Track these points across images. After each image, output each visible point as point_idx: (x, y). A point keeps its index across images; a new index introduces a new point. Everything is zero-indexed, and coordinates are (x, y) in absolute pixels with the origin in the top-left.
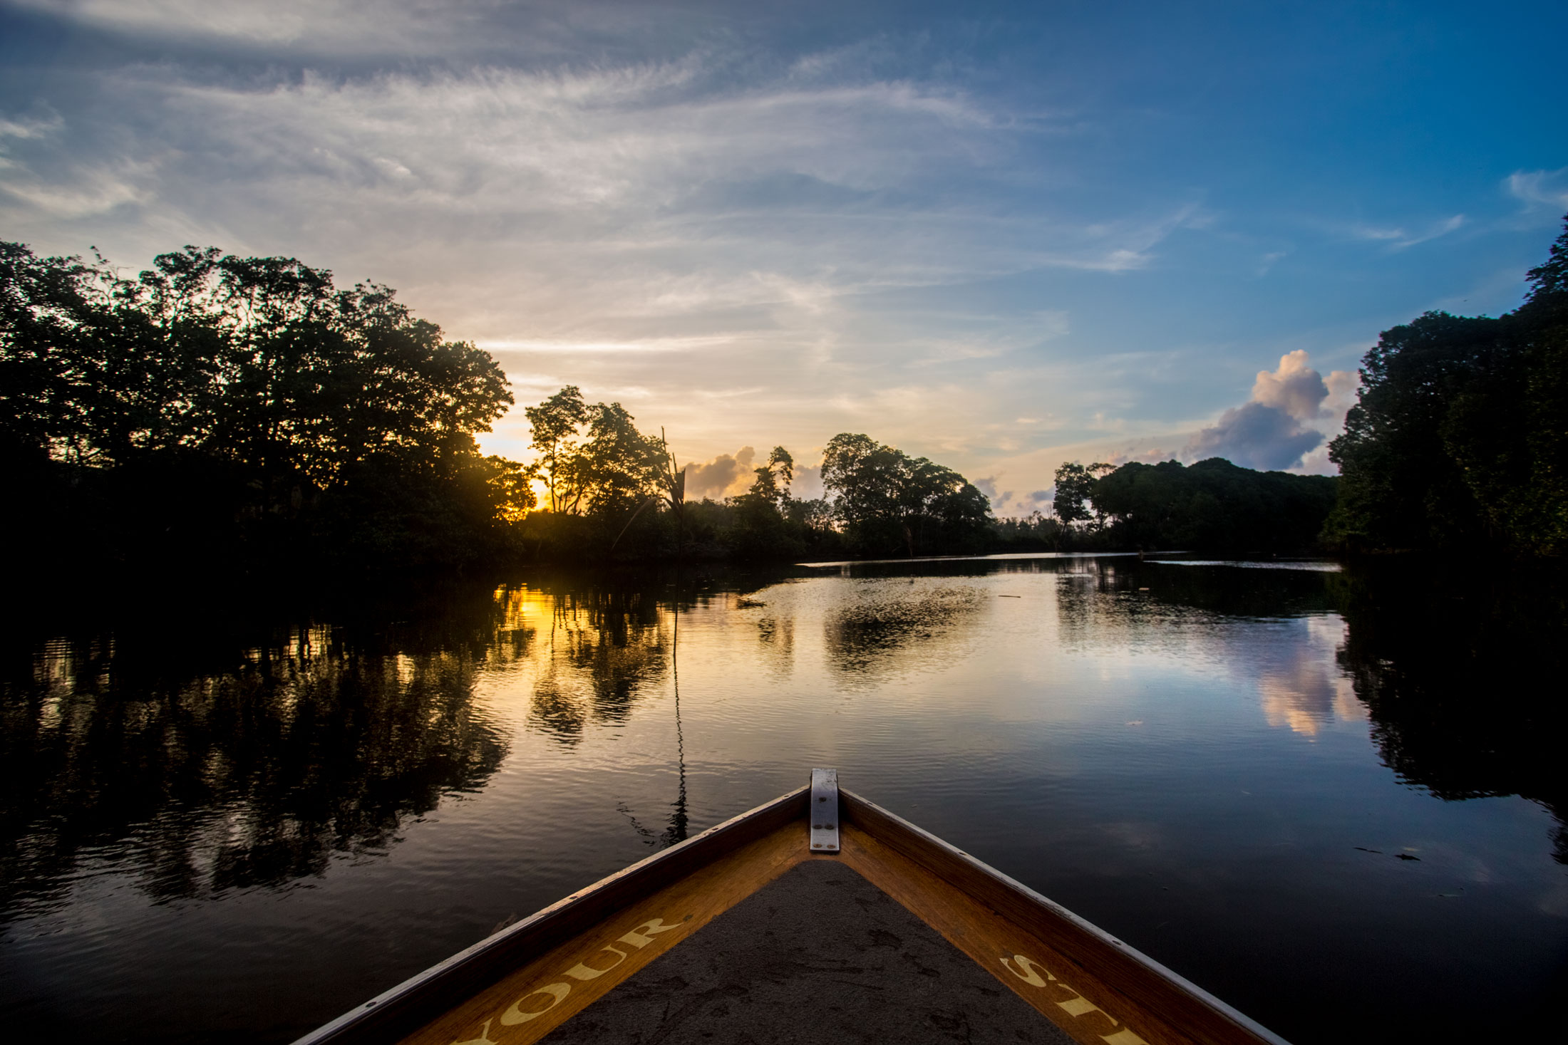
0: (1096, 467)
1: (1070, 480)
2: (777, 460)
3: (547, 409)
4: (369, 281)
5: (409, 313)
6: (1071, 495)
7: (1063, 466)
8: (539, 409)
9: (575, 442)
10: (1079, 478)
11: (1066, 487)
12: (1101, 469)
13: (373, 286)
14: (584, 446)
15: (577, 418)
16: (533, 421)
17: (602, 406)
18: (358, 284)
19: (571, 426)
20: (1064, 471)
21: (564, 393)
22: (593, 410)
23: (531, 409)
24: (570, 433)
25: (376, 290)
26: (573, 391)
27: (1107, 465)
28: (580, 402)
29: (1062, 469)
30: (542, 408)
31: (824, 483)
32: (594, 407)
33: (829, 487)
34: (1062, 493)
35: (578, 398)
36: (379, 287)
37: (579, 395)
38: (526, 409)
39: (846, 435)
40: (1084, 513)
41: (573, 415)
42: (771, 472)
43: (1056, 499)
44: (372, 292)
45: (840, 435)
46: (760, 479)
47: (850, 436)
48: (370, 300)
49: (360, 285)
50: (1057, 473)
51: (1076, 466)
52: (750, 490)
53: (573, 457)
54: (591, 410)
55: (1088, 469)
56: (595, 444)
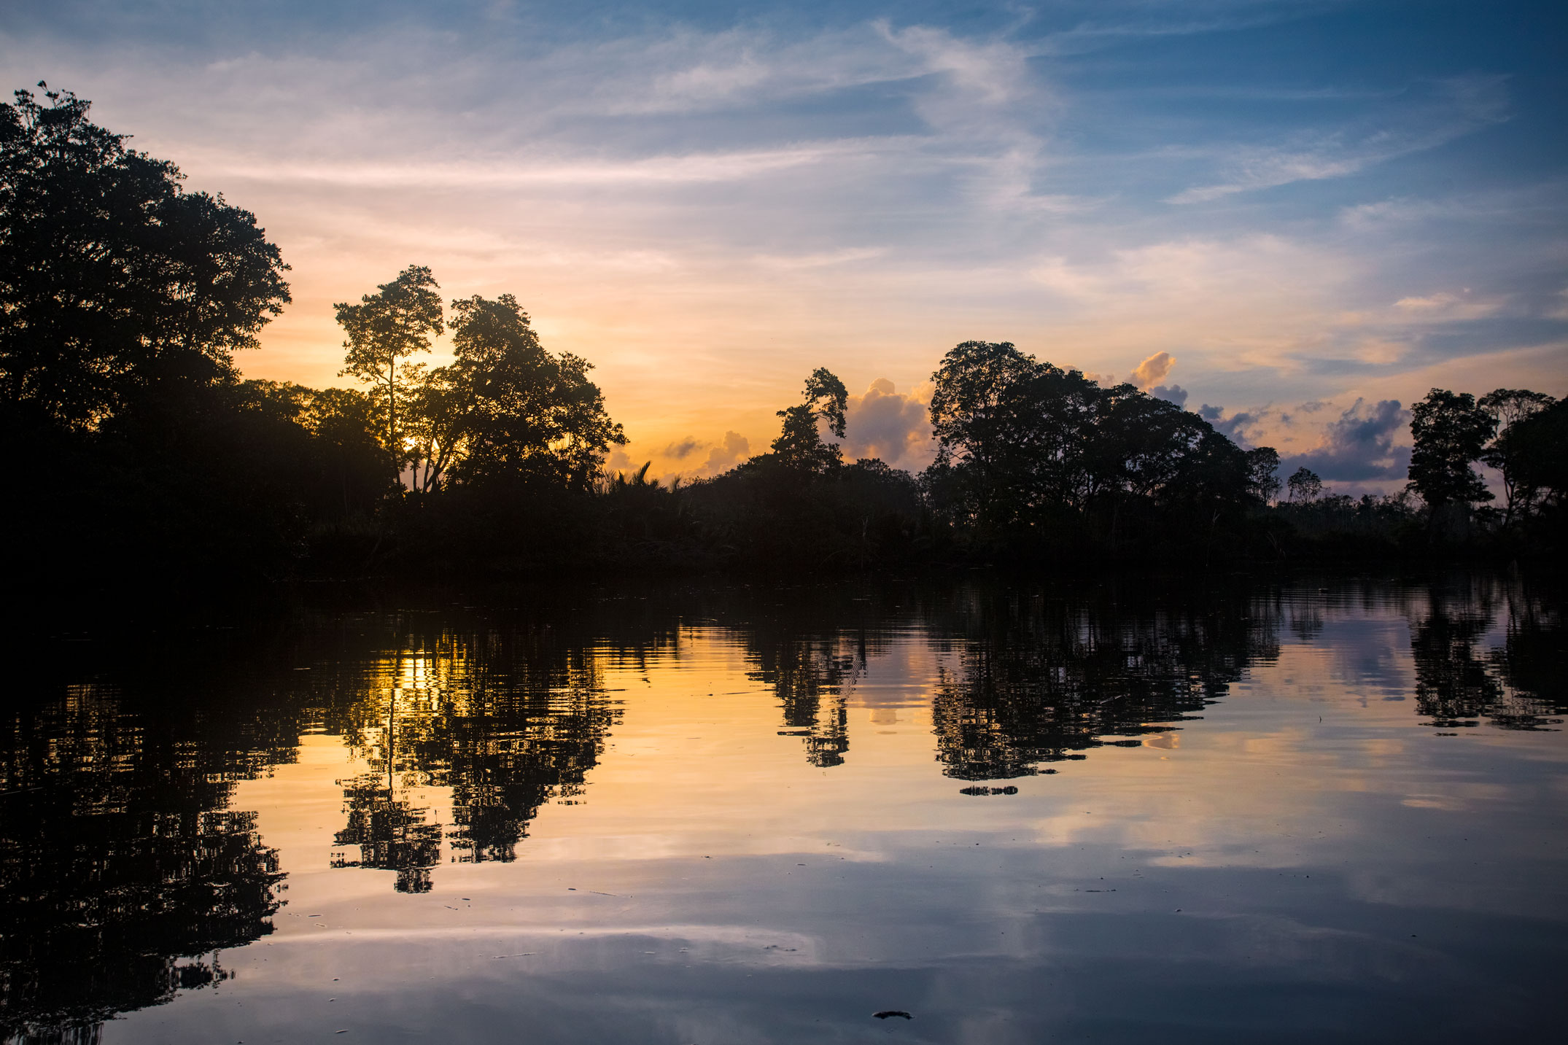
0: (1499, 397)
1: (1442, 424)
2: (820, 393)
3: (374, 306)
4: (42, 84)
5: (123, 141)
6: (1445, 453)
7: (1428, 397)
8: (358, 307)
9: (424, 365)
10: (1463, 419)
11: (1435, 436)
12: (1512, 401)
13: (49, 95)
14: (437, 371)
15: (428, 322)
16: (348, 327)
17: (480, 301)
18: (19, 90)
19: (421, 335)
20: (1430, 405)
21: (405, 278)
22: (465, 309)
23: (344, 306)
24: (415, 349)
25: (57, 101)
26: (419, 276)
27: (1525, 394)
28: (434, 294)
29: (1426, 402)
30: (363, 304)
31: (935, 433)
32: (465, 302)
33: (946, 441)
34: (1426, 448)
35: (431, 288)
36: (62, 96)
37: (432, 281)
38: (336, 306)
39: (975, 344)
40: (1472, 488)
41: (419, 317)
42: (813, 414)
43: (1413, 461)
44: (48, 105)
45: (961, 345)
46: (788, 427)
47: (982, 347)
48: (47, 118)
49: (24, 92)
50: (1417, 410)
51: (1457, 395)
52: (772, 446)
53: (415, 391)
54: (459, 308)
55: (1482, 402)
56: (458, 368)
